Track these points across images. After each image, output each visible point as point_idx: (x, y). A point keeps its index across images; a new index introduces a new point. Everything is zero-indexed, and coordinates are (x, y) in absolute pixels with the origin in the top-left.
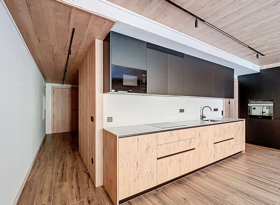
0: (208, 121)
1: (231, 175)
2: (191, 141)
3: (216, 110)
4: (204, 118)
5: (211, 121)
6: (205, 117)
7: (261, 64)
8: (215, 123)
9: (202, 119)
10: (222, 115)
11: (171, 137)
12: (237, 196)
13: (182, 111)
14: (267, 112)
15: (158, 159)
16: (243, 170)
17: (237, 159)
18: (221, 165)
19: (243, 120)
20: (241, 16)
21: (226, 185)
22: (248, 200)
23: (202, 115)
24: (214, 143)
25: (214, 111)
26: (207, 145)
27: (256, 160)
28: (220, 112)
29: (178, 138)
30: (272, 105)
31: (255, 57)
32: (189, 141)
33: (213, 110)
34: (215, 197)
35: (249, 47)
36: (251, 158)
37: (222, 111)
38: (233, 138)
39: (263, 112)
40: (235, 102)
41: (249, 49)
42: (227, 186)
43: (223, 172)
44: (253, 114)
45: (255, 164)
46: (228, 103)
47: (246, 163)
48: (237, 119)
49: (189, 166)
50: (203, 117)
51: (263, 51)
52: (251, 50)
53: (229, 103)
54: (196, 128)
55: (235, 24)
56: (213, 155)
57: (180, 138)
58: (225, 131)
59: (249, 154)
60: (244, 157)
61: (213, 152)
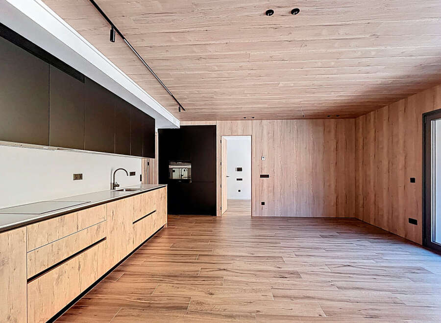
0: (122, 190)
1: (155, 260)
2: (99, 227)
3: (133, 174)
4: (116, 188)
5: (126, 191)
6: (118, 186)
7: (182, 119)
8: (132, 193)
9: (113, 189)
10: (141, 180)
11: (61, 228)
12: (165, 283)
13: (78, 177)
14: (185, 175)
15: (29, 281)
16: (167, 248)
17: (159, 237)
18: (143, 251)
19: (165, 186)
20: (168, 55)
21: (151, 276)
22: (176, 282)
23: (112, 182)
24: (134, 223)
25: (131, 175)
26: (124, 227)
27: (178, 232)
28: (137, 176)
29: (76, 227)
30: (190, 167)
31: (177, 109)
32: (96, 227)
33: (129, 174)
34: (140, 299)
35: (172, 96)
36: (173, 232)
37: (141, 175)
38: (154, 211)
39: (182, 175)
40: (155, 162)
41: (172, 98)
42: (153, 275)
43: (145, 260)
44: (174, 178)
45: (177, 237)
46: (146, 164)
47: (169, 238)
48: (158, 185)
49: (96, 270)
50: (114, 186)
51: (185, 105)
52: (174, 100)
53: (148, 163)
54: (107, 204)
55: (161, 61)
56: (131, 241)
57: (79, 227)
58: (147, 202)
59: (171, 227)
60: (166, 232)
61: (132, 235)
